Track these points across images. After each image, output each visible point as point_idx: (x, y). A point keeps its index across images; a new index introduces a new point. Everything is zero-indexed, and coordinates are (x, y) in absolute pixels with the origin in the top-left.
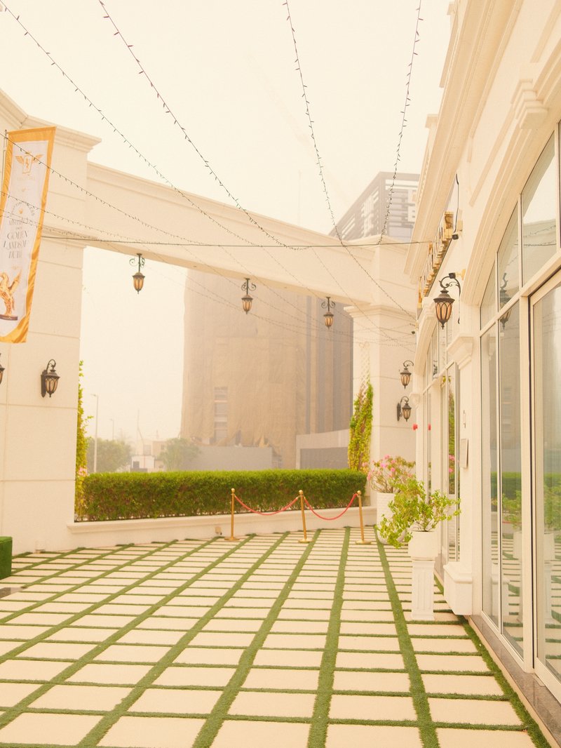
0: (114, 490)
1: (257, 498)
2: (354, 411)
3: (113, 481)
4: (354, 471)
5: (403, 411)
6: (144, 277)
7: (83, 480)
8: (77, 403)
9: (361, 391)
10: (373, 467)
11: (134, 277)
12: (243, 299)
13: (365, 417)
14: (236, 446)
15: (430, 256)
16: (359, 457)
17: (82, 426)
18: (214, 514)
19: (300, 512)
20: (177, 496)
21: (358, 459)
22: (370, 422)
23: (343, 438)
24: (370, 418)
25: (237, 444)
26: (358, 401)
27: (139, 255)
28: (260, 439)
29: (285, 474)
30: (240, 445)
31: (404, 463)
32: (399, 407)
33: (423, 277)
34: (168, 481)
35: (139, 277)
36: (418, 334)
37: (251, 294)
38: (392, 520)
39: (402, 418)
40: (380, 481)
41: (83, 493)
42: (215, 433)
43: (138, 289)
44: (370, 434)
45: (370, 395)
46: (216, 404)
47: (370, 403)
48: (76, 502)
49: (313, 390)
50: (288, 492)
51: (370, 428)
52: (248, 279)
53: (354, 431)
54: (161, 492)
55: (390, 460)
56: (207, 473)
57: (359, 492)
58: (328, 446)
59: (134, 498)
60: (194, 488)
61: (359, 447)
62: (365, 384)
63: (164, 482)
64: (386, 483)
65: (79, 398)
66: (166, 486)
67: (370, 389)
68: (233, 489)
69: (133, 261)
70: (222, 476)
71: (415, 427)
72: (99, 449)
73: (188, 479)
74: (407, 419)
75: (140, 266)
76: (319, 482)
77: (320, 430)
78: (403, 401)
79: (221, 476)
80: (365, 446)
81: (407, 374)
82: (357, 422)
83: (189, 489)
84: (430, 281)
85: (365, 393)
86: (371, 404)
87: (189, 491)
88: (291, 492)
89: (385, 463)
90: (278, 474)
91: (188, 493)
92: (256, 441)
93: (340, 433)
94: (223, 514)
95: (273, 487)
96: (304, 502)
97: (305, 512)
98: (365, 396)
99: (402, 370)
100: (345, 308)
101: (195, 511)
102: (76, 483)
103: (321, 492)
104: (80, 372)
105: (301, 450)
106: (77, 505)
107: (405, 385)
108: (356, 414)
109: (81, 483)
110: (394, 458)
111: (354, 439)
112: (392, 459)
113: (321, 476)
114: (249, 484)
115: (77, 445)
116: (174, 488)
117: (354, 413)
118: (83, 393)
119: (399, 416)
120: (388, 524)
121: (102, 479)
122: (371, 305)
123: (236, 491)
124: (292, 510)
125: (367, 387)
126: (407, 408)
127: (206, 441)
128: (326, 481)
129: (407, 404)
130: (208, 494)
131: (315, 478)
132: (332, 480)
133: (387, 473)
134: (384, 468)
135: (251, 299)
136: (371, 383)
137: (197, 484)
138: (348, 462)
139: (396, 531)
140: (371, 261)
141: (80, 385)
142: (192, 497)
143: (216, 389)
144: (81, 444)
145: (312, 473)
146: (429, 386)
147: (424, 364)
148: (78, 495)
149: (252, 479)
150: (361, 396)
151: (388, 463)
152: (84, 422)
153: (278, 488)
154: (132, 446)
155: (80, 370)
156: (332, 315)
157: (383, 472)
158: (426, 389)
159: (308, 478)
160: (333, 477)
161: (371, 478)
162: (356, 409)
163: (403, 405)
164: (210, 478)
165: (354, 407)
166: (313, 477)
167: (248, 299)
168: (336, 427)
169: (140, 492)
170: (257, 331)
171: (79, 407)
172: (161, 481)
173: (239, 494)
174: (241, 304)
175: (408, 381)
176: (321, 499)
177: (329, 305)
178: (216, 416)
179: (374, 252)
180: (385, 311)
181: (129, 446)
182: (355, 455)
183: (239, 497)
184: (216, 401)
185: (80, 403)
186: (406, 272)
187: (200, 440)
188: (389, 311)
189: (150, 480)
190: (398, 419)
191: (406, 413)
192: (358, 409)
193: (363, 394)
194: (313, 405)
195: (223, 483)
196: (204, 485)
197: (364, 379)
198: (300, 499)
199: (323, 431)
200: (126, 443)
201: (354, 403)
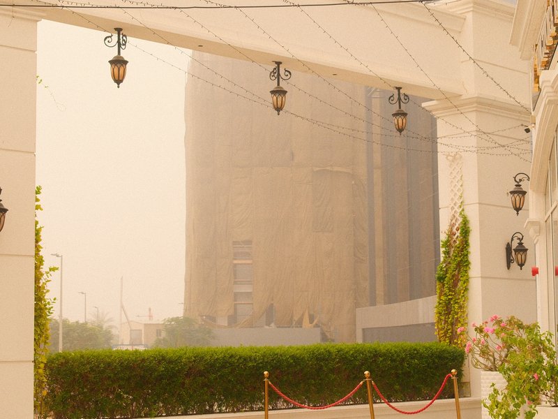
0: (92, 376)
1: (302, 385)
2: (442, 255)
3: (88, 363)
4: (445, 344)
5: (516, 253)
6: (126, 62)
7: (45, 361)
8: (34, 249)
9: (452, 226)
10: (473, 334)
11: (111, 62)
12: (272, 92)
13: (459, 265)
14: (267, 327)
15: (550, 8)
16: (452, 324)
17: (42, 282)
18: (239, 411)
19: (367, 406)
20: (183, 384)
21: (450, 327)
22: (466, 271)
23: (426, 310)
24: (467, 265)
25: (268, 324)
26: (448, 241)
27: (119, 30)
28: (303, 315)
29: (341, 350)
30: (272, 325)
31: (520, 326)
32: (508, 248)
33: (540, 44)
34: (170, 362)
35: (119, 63)
36: (534, 132)
37: (283, 85)
38: (506, 392)
39: (514, 265)
40: (484, 353)
41: (45, 380)
42: (235, 309)
43: (118, 80)
44: (466, 289)
45: (465, 232)
46: (235, 265)
47: (465, 244)
48: (36, 395)
49: (379, 241)
50: (348, 376)
51: (467, 281)
52: (279, 63)
53: (444, 285)
54: (160, 378)
55: (499, 322)
56: (227, 350)
57: (453, 371)
58: (404, 322)
59: (120, 387)
60: (208, 372)
61: (451, 310)
62: (457, 215)
63: (164, 364)
64: (493, 356)
65: (37, 241)
66: (166, 368)
67: (465, 222)
68: (266, 373)
69: (109, 39)
70: (249, 354)
71: (535, 272)
72: (66, 335)
73: (199, 358)
74: (521, 265)
75: (119, 46)
76: (393, 361)
77: (391, 298)
78: (515, 239)
79: (247, 353)
80: (460, 307)
81: (519, 192)
82: (446, 272)
83: (201, 374)
84: (550, 47)
85: (457, 230)
86: (468, 245)
87: (201, 376)
88: (352, 376)
89: (491, 326)
90: (332, 350)
91: (200, 380)
92: (296, 318)
93: (421, 302)
94: (252, 410)
95: (325, 369)
96: (373, 389)
97: (375, 405)
98: (458, 234)
99: (513, 188)
100: (424, 105)
101: (211, 406)
102: (35, 366)
103: (397, 376)
104: (37, 203)
105: (364, 330)
106: (37, 398)
107: (518, 209)
108: (445, 261)
109: (42, 366)
110: (505, 320)
111: (443, 298)
112: (501, 321)
113: (396, 352)
114: (289, 365)
115: (36, 311)
116: (179, 371)
117: (442, 259)
118: (42, 234)
119: (509, 262)
120: (500, 398)
121: (74, 360)
122: (463, 97)
123: (270, 375)
124: (355, 404)
125: (461, 220)
126: (522, 249)
127: (223, 321)
128: (403, 360)
129: (521, 244)
130: (230, 381)
131: (388, 356)
132: (413, 358)
133: (495, 342)
134: (489, 333)
135: (284, 92)
136: (466, 213)
137: (212, 366)
138: (436, 333)
139: (512, 408)
140: (460, 32)
141: (37, 223)
142: (206, 385)
143: (234, 243)
144: (41, 309)
145: (382, 347)
146: (553, 207)
147: (545, 175)
148: (38, 385)
149: (293, 357)
150: (451, 234)
151: (496, 327)
152: (45, 276)
153: (332, 371)
154: (114, 332)
155: (37, 200)
156: (405, 115)
157: (489, 340)
158: (549, 213)
159: (376, 354)
160: (414, 354)
161: (471, 350)
162: (445, 253)
163: (515, 245)
164: (232, 356)
165: (442, 250)
166: (385, 355)
167: (279, 92)
168: (414, 293)
169: (129, 378)
170: (293, 155)
171: (37, 254)
172: (159, 362)
173: (275, 380)
174: (270, 99)
175: (522, 203)
176: (397, 387)
177: (399, 99)
178: (235, 283)
179: (465, 19)
180: (484, 105)
181: (109, 332)
182: (446, 322)
183: (275, 384)
184: (235, 262)
185: (37, 248)
186: (513, 42)
187: (214, 319)
188: (490, 105)
189: (143, 360)
190: (509, 267)
191: (519, 256)
192: (447, 253)
193: (454, 230)
194: (379, 262)
195: (250, 364)
196: (223, 366)
197: (456, 208)
198: (365, 383)
199: (396, 301)
200: (105, 326)
201: (441, 243)
